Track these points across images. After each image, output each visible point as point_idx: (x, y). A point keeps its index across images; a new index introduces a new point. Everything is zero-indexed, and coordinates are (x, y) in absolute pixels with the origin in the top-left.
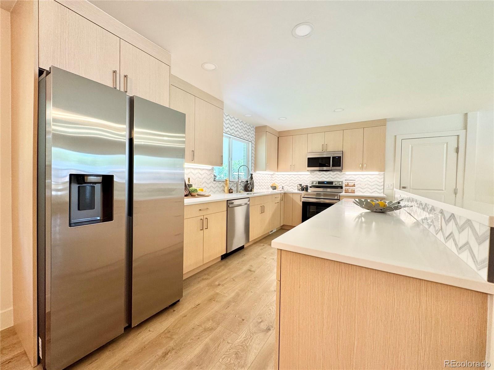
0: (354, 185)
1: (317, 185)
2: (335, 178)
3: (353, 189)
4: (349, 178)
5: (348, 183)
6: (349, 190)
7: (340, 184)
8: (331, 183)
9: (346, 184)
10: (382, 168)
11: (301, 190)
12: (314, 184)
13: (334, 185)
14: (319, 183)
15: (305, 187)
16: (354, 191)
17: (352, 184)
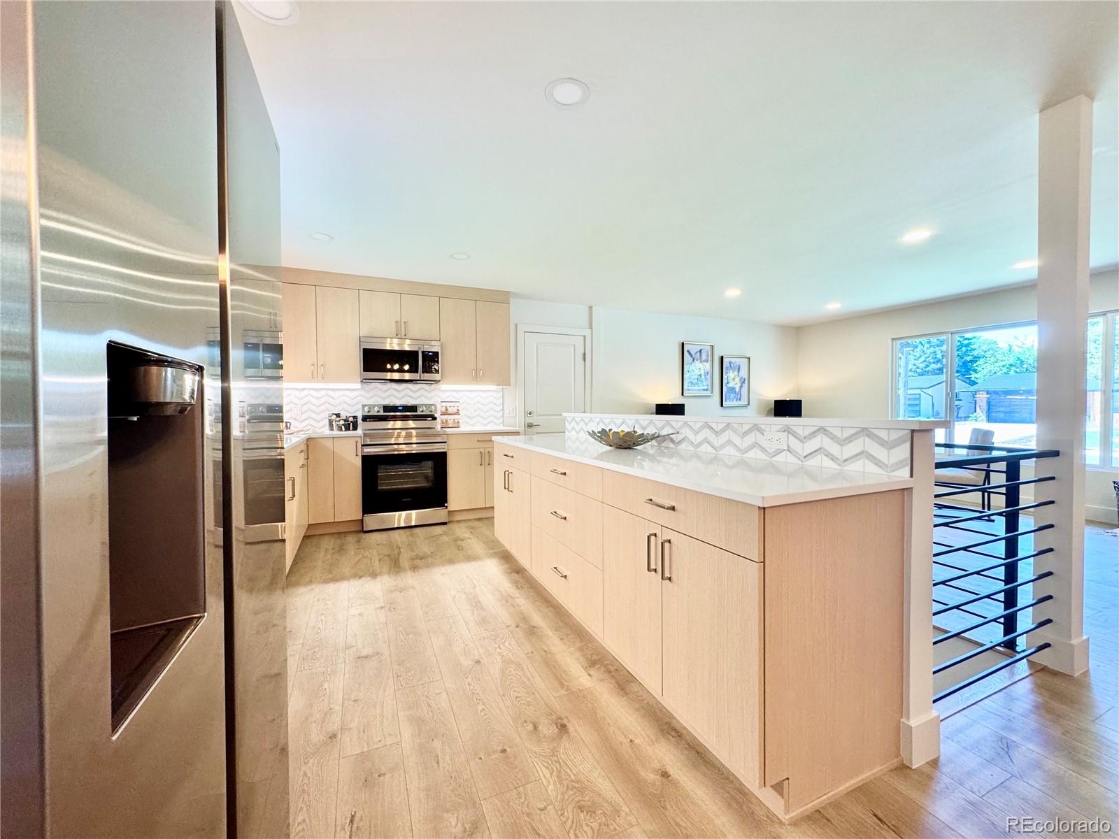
0: (457, 413)
1: (382, 413)
2: (418, 397)
3: (456, 421)
4: (447, 397)
5: (446, 407)
6: (450, 422)
7: (431, 411)
8: (413, 408)
9: (444, 410)
10: (503, 380)
11: (343, 427)
12: (374, 413)
13: (419, 413)
14: (386, 408)
15: (351, 419)
16: (458, 422)
17: (455, 410)
